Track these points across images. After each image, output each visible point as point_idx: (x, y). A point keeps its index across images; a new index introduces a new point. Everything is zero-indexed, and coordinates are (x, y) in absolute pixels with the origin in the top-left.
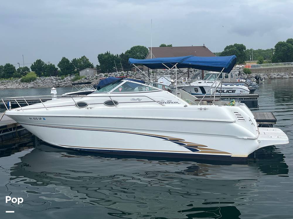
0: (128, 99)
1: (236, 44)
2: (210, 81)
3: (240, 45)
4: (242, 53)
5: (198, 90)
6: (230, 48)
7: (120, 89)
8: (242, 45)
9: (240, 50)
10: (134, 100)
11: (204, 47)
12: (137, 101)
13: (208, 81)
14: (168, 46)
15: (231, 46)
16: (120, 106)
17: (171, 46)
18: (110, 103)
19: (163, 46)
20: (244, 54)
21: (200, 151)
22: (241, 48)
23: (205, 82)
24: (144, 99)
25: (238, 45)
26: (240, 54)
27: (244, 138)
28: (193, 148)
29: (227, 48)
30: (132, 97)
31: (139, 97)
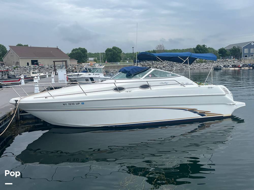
0: (158, 83)
1: (80, 48)
3: (83, 49)
4: (85, 55)
6: (76, 50)
7: (150, 76)
8: (84, 49)
9: (83, 52)
10: (163, 83)
11: (57, 48)
12: (165, 84)
14: (25, 46)
15: (77, 49)
16: (153, 88)
17: (27, 46)
19: (19, 45)
21: (206, 115)
22: (84, 51)
25: (82, 48)
26: (83, 55)
27: (231, 104)
28: (202, 114)
29: (74, 50)
30: (161, 82)
31: (165, 81)
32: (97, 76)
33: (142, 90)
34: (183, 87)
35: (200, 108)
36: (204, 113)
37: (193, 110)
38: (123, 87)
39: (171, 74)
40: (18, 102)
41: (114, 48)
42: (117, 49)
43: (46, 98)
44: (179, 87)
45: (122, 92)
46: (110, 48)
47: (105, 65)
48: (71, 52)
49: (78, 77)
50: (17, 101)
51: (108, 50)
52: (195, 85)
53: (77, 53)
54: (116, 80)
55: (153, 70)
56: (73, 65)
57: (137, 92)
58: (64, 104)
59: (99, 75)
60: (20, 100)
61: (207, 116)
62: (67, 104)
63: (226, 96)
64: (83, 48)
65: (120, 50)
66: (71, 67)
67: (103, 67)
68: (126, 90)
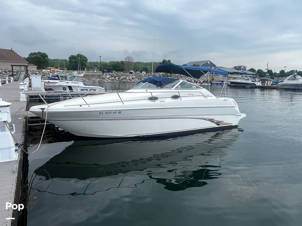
0: (186, 94)
1: (39, 52)
2: (76, 82)
4: (45, 60)
5: (66, 89)
7: (179, 87)
8: (45, 53)
10: (189, 94)
11: (11, 50)
12: (192, 95)
13: (74, 82)
15: (35, 54)
18: (176, 97)
20: (47, 61)
22: (44, 56)
23: (72, 83)
24: (195, 94)
25: (41, 53)
26: (44, 61)
27: (238, 115)
29: (31, 54)
30: (188, 93)
31: (191, 93)
32: (76, 85)
33: (172, 101)
34: (205, 98)
35: (217, 118)
36: (219, 123)
37: (211, 120)
38: (158, 97)
39: (195, 86)
40: (44, 111)
41: (79, 56)
42: (83, 57)
43: (80, 106)
44: (202, 98)
45: (157, 102)
46: (74, 55)
47: (84, 74)
48: (28, 56)
49: (54, 85)
50: (44, 109)
51: (72, 58)
52: (214, 97)
53: (35, 58)
54: (147, 90)
55: (181, 81)
56: (33, 71)
57: (169, 102)
58: (101, 112)
59: (78, 83)
60: (48, 108)
61: (221, 125)
62: (104, 113)
63: (235, 108)
64: (43, 52)
65: (86, 58)
66: (31, 72)
67: (82, 75)
68: (160, 100)
